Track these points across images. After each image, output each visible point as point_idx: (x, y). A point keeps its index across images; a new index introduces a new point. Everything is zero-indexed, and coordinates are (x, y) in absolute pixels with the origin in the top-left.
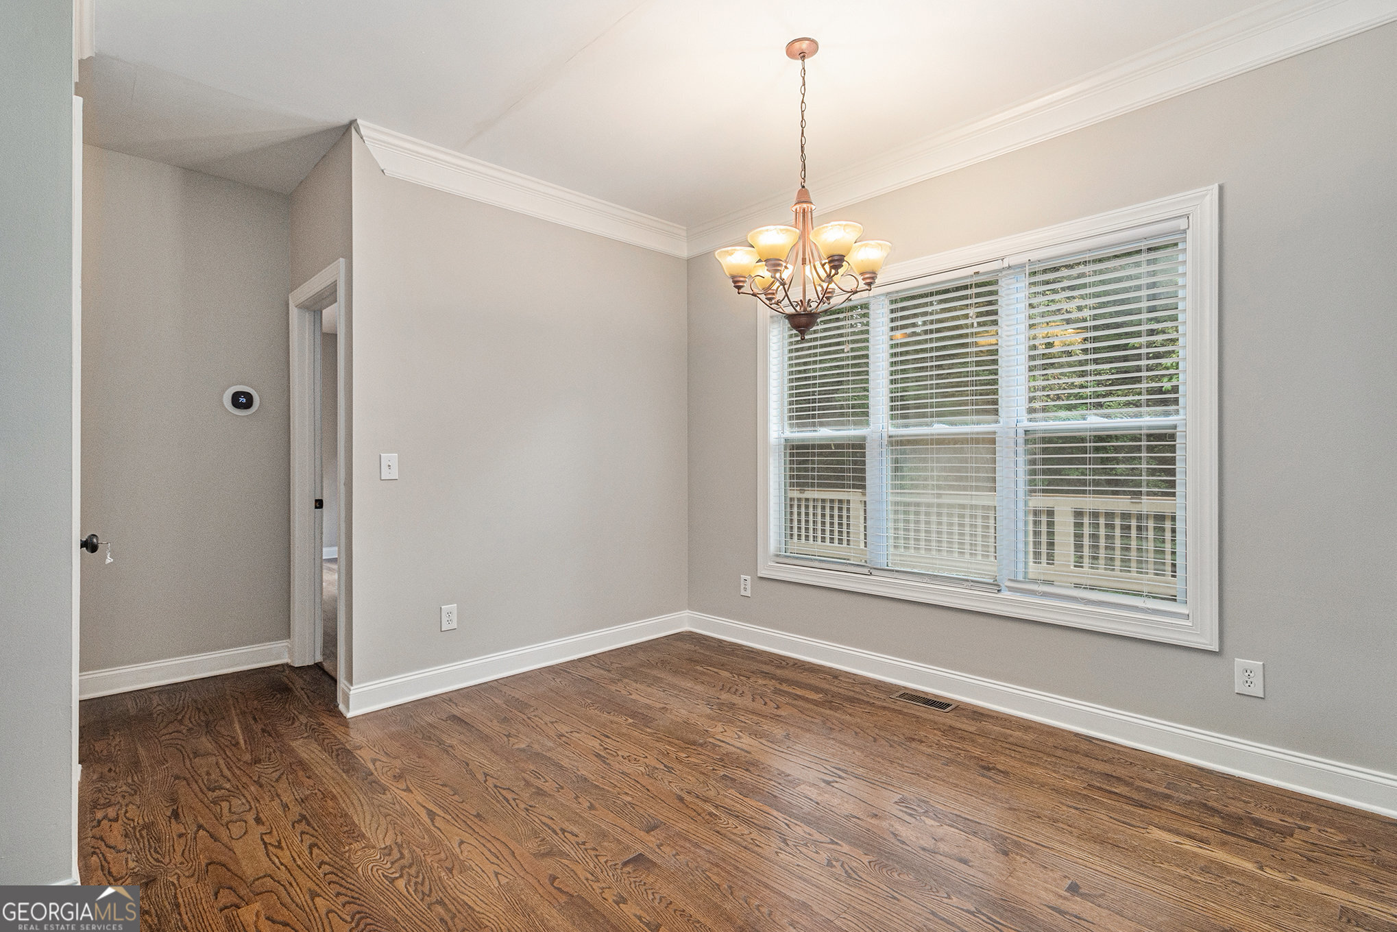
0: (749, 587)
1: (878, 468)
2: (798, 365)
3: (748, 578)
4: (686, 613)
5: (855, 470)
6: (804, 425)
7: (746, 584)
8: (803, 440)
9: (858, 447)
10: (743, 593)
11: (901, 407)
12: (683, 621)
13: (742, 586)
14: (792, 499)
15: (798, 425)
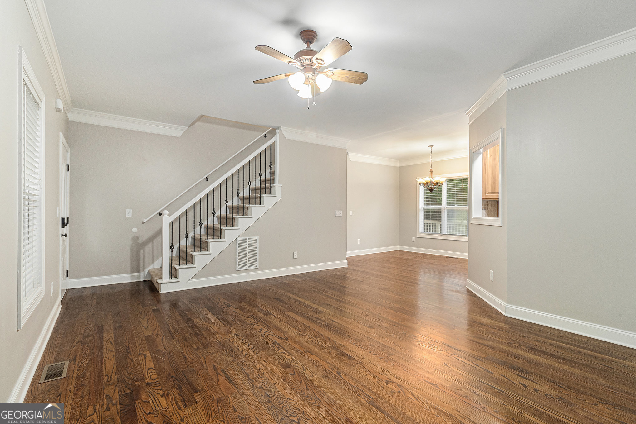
0: (414, 240)
1: (444, 216)
2: (426, 196)
3: (414, 237)
4: (398, 246)
5: (439, 214)
6: (427, 205)
7: (414, 239)
8: (427, 208)
9: (439, 211)
10: (413, 241)
11: (449, 203)
12: (398, 248)
13: (413, 239)
14: (425, 224)
15: (426, 205)
